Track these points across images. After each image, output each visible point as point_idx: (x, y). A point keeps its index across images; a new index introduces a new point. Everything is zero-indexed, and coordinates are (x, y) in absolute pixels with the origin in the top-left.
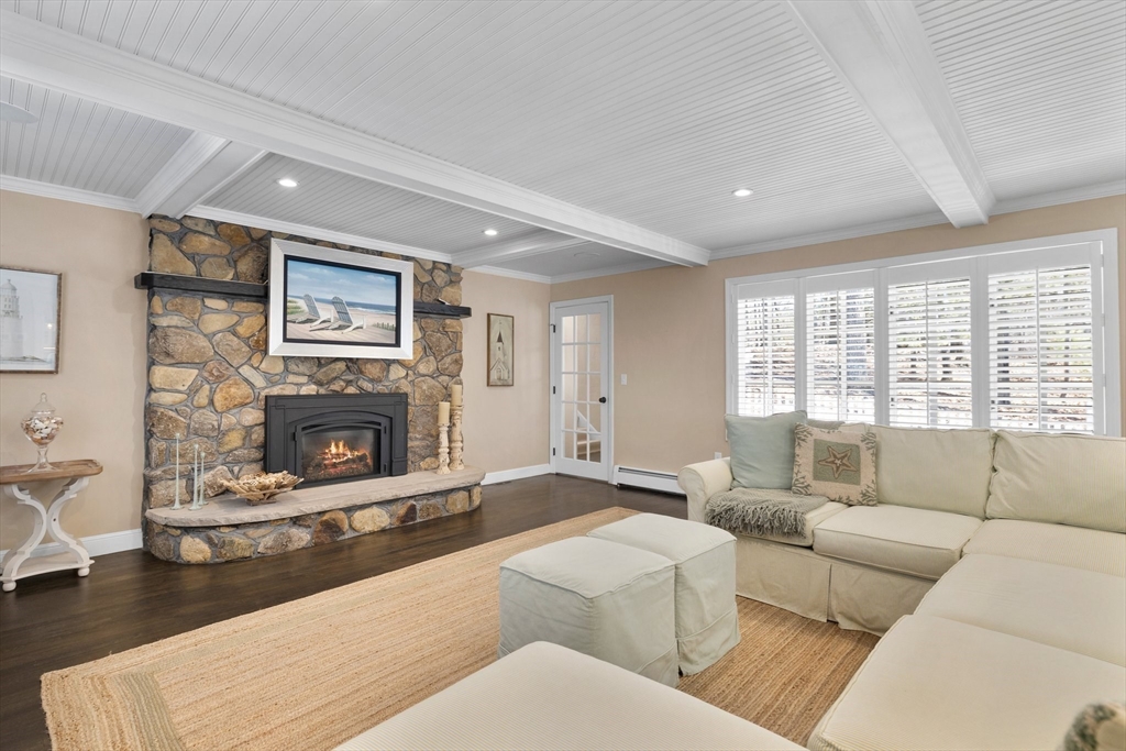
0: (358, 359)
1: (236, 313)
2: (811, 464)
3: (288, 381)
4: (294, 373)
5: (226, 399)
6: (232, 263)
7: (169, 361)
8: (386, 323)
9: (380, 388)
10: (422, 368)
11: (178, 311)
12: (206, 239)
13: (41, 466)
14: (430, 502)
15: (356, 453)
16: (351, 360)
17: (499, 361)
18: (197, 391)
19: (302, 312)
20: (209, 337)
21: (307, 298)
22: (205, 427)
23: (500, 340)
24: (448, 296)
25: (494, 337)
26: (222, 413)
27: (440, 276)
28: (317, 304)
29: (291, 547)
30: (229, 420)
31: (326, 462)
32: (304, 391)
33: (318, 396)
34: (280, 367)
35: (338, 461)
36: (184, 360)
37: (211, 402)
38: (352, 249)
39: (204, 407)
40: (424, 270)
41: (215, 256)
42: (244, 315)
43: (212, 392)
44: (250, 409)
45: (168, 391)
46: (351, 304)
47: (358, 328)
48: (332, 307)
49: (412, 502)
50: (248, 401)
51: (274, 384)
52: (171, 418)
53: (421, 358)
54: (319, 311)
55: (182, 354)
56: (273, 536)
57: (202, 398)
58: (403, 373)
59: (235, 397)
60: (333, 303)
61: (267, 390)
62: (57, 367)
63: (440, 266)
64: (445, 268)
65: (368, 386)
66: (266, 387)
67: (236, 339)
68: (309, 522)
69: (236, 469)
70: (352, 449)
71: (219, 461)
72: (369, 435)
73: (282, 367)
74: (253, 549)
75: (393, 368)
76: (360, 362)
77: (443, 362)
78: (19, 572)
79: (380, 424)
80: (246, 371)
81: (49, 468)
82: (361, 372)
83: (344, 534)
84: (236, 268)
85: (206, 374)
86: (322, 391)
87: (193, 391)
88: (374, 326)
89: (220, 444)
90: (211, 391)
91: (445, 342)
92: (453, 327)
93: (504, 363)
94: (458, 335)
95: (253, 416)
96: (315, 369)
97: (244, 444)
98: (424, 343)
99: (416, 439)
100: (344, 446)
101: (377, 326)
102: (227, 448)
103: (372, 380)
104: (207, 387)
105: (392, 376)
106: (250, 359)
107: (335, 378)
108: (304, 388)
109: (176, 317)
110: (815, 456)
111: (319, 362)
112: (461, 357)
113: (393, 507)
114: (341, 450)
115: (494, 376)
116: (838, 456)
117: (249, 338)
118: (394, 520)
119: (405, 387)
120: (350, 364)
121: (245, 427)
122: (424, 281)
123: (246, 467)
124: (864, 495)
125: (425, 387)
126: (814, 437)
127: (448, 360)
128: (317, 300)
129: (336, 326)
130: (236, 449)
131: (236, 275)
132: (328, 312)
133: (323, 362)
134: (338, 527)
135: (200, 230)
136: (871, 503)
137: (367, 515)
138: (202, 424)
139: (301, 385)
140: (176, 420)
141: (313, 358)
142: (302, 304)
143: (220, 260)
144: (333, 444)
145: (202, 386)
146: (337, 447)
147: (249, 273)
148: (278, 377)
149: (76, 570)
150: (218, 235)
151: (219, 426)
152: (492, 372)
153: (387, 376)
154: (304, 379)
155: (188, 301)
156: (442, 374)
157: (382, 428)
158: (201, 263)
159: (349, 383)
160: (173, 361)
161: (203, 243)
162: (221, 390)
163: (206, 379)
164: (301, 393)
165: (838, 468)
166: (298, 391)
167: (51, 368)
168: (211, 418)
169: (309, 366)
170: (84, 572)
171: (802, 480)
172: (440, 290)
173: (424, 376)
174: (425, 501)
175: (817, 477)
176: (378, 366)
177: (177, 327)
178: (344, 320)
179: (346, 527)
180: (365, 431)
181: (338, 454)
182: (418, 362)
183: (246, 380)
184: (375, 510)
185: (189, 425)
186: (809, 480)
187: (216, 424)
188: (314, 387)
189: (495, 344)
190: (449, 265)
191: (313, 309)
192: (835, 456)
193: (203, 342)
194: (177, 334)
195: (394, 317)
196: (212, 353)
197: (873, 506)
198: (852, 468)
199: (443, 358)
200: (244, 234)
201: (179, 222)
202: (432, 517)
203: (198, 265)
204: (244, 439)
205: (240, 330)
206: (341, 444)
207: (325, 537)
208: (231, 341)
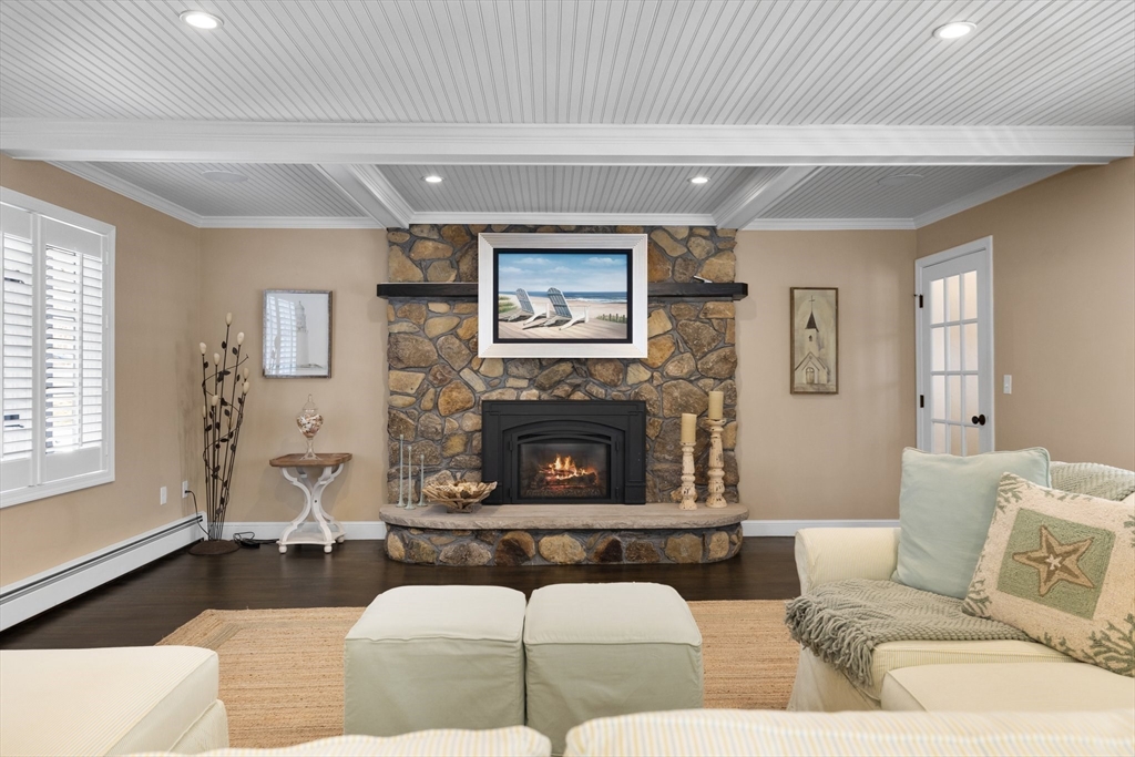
0: (587, 359)
1: (457, 315)
2: (1000, 558)
3: (508, 385)
4: (514, 377)
5: (448, 403)
6: (455, 264)
7: (400, 366)
8: (614, 314)
9: (614, 394)
10: (672, 369)
11: (406, 317)
12: (430, 244)
13: (310, 456)
14: (642, 542)
15: (583, 472)
16: (578, 360)
17: (810, 356)
18: (423, 396)
19: (515, 308)
20: (433, 340)
21: (520, 293)
22: (430, 430)
23: (811, 324)
24: (714, 270)
25: (801, 320)
26: (445, 417)
27: (698, 245)
28: (531, 299)
29: (471, 562)
30: (452, 423)
31: (549, 478)
32: (524, 396)
33: (539, 402)
34: (499, 370)
35: (562, 478)
36: (412, 364)
37: (436, 406)
38: (579, 229)
39: (430, 411)
40: (676, 240)
41: (439, 259)
42: (463, 316)
43: (437, 396)
44: (471, 415)
45: (400, 394)
46: (569, 295)
47: (578, 322)
48: (548, 300)
49: (616, 537)
50: (469, 405)
51: (494, 388)
52: (401, 420)
53: (672, 356)
54: (533, 306)
55: (409, 358)
56: (453, 547)
57: (427, 403)
58: (645, 374)
59: (457, 402)
60: (548, 295)
61: (486, 395)
62: (330, 371)
63: (697, 231)
64: (707, 233)
65: (599, 392)
66: (486, 392)
67: (458, 341)
68: (490, 539)
69: (459, 475)
70: (578, 467)
71: (443, 465)
72: (601, 451)
73: (501, 370)
74: (435, 556)
75: (632, 369)
76: (589, 363)
77: (704, 360)
78: (288, 540)
79: (609, 438)
80: (467, 374)
81: (314, 457)
82: (591, 375)
83: (528, 559)
84: (458, 269)
85: (431, 378)
86: (545, 396)
87: (420, 394)
88: (599, 318)
89: (444, 448)
90: (435, 395)
91: (707, 333)
92: (720, 312)
93: (819, 359)
94: (727, 325)
95: (472, 421)
96: (536, 371)
97: (465, 451)
98: (676, 335)
99: (667, 461)
100: (571, 463)
101: (603, 318)
102: (450, 452)
103: (604, 385)
104: (432, 390)
105: (631, 379)
106: (470, 362)
107: (559, 382)
108: (525, 393)
109: (405, 324)
110: (1011, 544)
111: (541, 363)
112: (733, 353)
113: (590, 540)
114: (567, 467)
115: (802, 378)
116: (1058, 549)
117: (469, 340)
118: (592, 555)
119: (649, 393)
120: (577, 366)
121: (467, 433)
122: (675, 255)
123: (468, 474)
124: (1097, 643)
125: (676, 394)
126: (1021, 504)
127: (713, 357)
128: (531, 294)
129: (553, 321)
130: (458, 455)
131: (459, 277)
132: (542, 307)
133: (544, 363)
134: (522, 550)
135: (425, 235)
136: (1113, 665)
137: (556, 543)
138: (427, 427)
139: (522, 389)
140: (406, 422)
141: (533, 359)
142: (514, 300)
143: (443, 262)
144: (558, 459)
145: (428, 390)
146: (563, 463)
147: (469, 273)
148: (497, 381)
149: (323, 546)
150: (442, 238)
151: (443, 430)
152: (797, 373)
153: (625, 379)
154: (524, 383)
155: (414, 306)
156: (703, 377)
157: (612, 443)
158: (427, 268)
159: (576, 387)
160: (403, 366)
161: (427, 249)
162: (444, 393)
163: (431, 382)
164: (522, 398)
165: (1050, 574)
166: (518, 396)
167: (325, 373)
168: (434, 421)
169: (530, 368)
170: (328, 549)
171: (978, 587)
172: (700, 263)
173: (676, 378)
174: (634, 540)
175: (1003, 586)
176: (611, 367)
177: (405, 333)
178: (561, 314)
179: (532, 552)
180: (595, 445)
181: (562, 471)
182: (667, 361)
183: (467, 384)
184: (567, 539)
185: (417, 427)
186: (990, 590)
187: (439, 427)
188: (535, 391)
189: (803, 333)
190: (713, 229)
191: (527, 305)
192: (1050, 549)
193: (428, 347)
194: (406, 340)
195: (625, 306)
196: (436, 357)
197: (1118, 672)
198: (1082, 580)
199: (705, 354)
200: (464, 233)
201: (408, 231)
202: (645, 561)
203: (424, 269)
204: (466, 445)
205: (461, 332)
206: (567, 461)
207: (508, 559)
208: (453, 344)
